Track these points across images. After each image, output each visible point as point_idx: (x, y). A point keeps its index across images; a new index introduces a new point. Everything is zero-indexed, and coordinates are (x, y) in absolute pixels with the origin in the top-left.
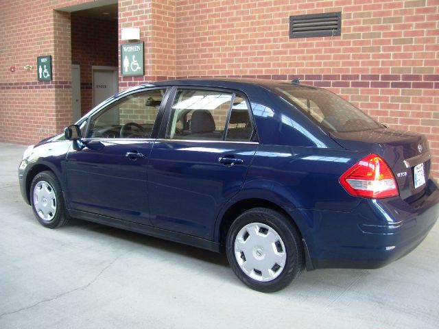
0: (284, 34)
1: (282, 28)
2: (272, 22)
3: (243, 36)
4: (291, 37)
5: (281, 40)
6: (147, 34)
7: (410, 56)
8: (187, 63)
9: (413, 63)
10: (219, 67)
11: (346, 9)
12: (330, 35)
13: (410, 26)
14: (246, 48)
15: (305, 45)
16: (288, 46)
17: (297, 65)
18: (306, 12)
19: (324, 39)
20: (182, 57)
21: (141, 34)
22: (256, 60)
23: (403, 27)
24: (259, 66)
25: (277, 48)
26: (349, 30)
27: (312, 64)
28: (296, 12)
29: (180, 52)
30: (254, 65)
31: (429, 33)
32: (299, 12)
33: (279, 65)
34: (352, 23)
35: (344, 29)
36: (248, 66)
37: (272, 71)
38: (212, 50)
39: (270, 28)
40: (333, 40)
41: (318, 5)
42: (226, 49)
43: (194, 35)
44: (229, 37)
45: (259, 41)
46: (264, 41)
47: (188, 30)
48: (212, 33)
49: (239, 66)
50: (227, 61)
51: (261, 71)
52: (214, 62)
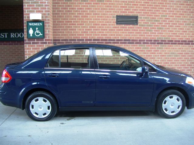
0: (113, 22)
1: (113, 20)
2: (108, 17)
3: (93, 22)
5: (112, 25)
6: (46, 17)
7: (163, 33)
8: (60, 32)
9: (164, 36)
10: (80, 35)
11: (140, 15)
12: (134, 24)
13: (162, 23)
14: (95, 27)
15: (123, 27)
16: (116, 27)
17: (120, 35)
18: (124, 14)
19: (131, 26)
20: (57, 30)
22: (100, 32)
23: (160, 23)
24: (102, 35)
25: (111, 28)
26: (141, 23)
27: (127, 35)
28: (119, 14)
30: (99, 35)
31: (168, 26)
32: (120, 14)
33: (112, 35)
34: (142, 20)
35: (139, 22)
36: (96, 35)
37: (108, 37)
38: (76, 27)
39: (107, 19)
40: (135, 26)
41: (129, 12)
42: (84, 27)
43: (64, 19)
44: (85, 22)
45: (101, 25)
46: (104, 25)
47: (60, 17)
48: (75, 19)
49: (91, 35)
50: (85, 32)
51: (103, 37)
52: (77, 33)
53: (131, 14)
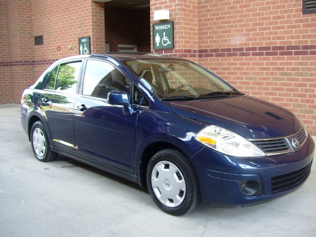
0: (297, 11)
1: (295, 5)
3: (259, 14)
4: (304, 13)
5: (295, 16)
6: (176, 14)
8: (208, 38)
10: (237, 40)
14: (262, 24)
16: (301, 21)
17: (310, 37)
20: (204, 34)
21: (171, 15)
22: (271, 33)
24: (274, 38)
25: (291, 23)
29: (202, 29)
30: (269, 38)
33: (293, 37)
36: (264, 39)
37: (286, 42)
38: (231, 27)
39: (284, 7)
42: (243, 26)
43: (214, 15)
44: (246, 16)
45: (274, 18)
46: (278, 18)
47: (209, 11)
48: (230, 13)
49: (255, 39)
50: (245, 35)
51: (276, 43)
52: (232, 37)
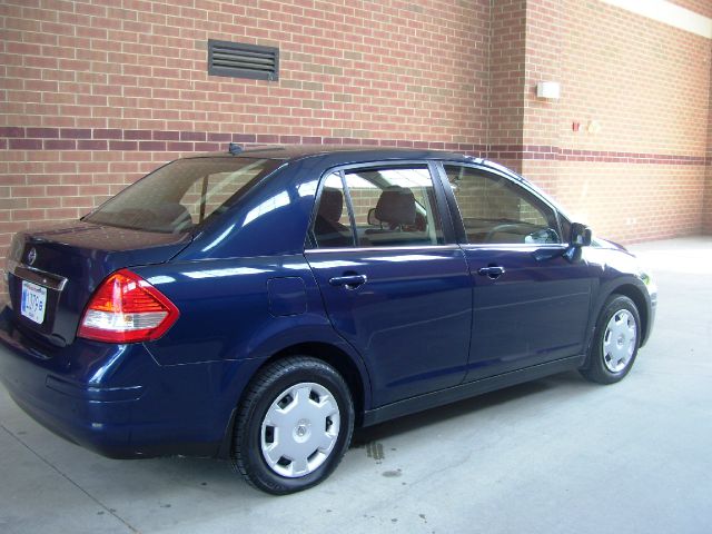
0: (198, 66)
1: (196, 55)
2: (179, 43)
3: (124, 58)
5: (195, 75)
7: (350, 116)
9: (353, 125)
10: (75, 111)
11: (285, 46)
12: (266, 78)
13: (349, 81)
14: (133, 81)
15: (232, 89)
16: (206, 87)
18: (233, 37)
19: (257, 84)
22: (151, 103)
23: (343, 81)
24: (157, 115)
25: (189, 88)
26: (287, 75)
27: (243, 119)
28: (219, 35)
31: (365, 91)
32: (222, 35)
33: (192, 116)
34: (291, 66)
35: (283, 73)
36: (137, 113)
37: (180, 125)
38: (56, 75)
39: (176, 53)
40: (270, 86)
41: (250, 32)
42: (88, 78)
43: (2, 35)
44: (94, 55)
45: (157, 72)
46: (165, 73)
48: (52, 40)
49: (118, 112)
50: (93, 100)
51: (162, 124)
52: (61, 101)
53: (256, 40)
